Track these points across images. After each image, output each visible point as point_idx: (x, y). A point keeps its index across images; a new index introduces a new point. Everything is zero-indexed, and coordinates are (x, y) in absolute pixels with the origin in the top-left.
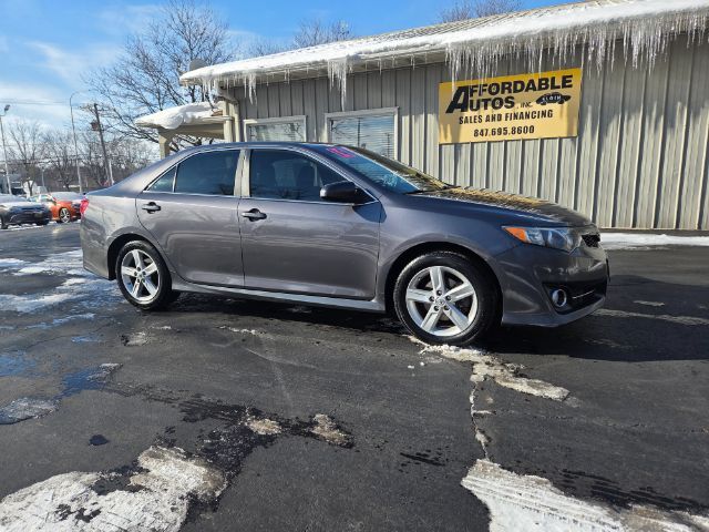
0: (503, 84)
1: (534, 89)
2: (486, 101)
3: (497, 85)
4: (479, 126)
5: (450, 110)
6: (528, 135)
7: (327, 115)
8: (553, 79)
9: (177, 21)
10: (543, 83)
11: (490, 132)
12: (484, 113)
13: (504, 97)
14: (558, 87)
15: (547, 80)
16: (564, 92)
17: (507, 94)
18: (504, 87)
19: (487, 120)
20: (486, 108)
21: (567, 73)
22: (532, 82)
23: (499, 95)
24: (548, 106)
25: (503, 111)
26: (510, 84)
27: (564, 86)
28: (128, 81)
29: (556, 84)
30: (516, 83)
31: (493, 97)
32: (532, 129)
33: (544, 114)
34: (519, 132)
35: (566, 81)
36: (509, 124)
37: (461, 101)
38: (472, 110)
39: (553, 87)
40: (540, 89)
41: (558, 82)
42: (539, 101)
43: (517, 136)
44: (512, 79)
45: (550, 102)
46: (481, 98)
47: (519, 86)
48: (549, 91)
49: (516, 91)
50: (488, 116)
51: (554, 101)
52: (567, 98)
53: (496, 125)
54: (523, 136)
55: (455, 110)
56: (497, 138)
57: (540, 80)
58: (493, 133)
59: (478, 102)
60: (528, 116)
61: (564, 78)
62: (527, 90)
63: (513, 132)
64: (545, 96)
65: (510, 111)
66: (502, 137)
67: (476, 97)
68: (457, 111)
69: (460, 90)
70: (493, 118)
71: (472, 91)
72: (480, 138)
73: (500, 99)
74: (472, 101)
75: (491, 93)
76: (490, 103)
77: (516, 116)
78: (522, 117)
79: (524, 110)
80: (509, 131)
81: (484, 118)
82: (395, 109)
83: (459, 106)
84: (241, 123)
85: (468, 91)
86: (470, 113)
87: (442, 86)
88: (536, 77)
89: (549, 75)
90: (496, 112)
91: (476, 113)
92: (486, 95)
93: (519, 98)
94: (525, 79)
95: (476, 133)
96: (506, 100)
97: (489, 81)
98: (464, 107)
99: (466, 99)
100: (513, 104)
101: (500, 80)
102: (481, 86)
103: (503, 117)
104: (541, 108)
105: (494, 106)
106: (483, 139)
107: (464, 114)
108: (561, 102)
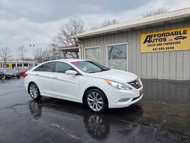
0: (162, 34)
1: (173, 35)
2: (157, 39)
3: (160, 34)
4: (154, 47)
5: (145, 43)
6: (172, 50)
7: (107, 45)
8: (180, 32)
9: (72, 22)
10: (176, 33)
11: (158, 49)
12: (155, 43)
13: (162, 38)
14: (182, 34)
15: (178, 32)
16: (184, 35)
17: (164, 37)
20: (157, 41)
21: (185, 29)
22: (172, 33)
23: (161, 37)
24: (178, 40)
25: (163, 42)
26: (165, 34)
27: (184, 34)
28: (60, 38)
29: (181, 33)
30: (167, 33)
31: (159, 38)
32: (173, 48)
33: (177, 43)
34: (169, 49)
35: (185, 32)
36: (165, 46)
37: (148, 40)
38: (152, 42)
39: (180, 34)
40: (175, 35)
41: (182, 32)
42: (175, 39)
43: (168, 50)
44: (165, 32)
45: (179, 39)
46: (155, 38)
47: (168, 34)
48: (179, 35)
49: (167, 36)
50: (157, 44)
51: (181, 39)
52: (186, 37)
53: (160, 47)
54: (170, 50)
55: (146, 43)
56: (161, 51)
57: (175, 32)
58: (159, 49)
59: (154, 40)
60: (171, 43)
61: (184, 31)
62: (171, 35)
64: (178, 37)
65: (165, 42)
66: (163, 50)
67: (153, 38)
69: (148, 36)
70: (159, 45)
72: (155, 51)
74: (152, 40)
76: (158, 40)
77: (167, 44)
78: (169, 44)
79: (170, 42)
80: (165, 48)
81: (156, 45)
82: (127, 43)
83: (147, 41)
84: (83, 48)
85: (150, 37)
86: (151, 43)
87: (142, 35)
88: (174, 31)
89: (178, 30)
90: (160, 43)
91: (154, 43)
92: (156, 37)
93: (168, 38)
94: (170, 32)
95: (153, 49)
96: (164, 39)
97: (157, 33)
98: (149, 42)
99: (150, 39)
100: (166, 40)
101: (161, 33)
102: (155, 35)
103: (163, 44)
104: (176, 41)
105: (159, 41)
106: (156, 51)
107: (149, 44)
108: (183, 39)
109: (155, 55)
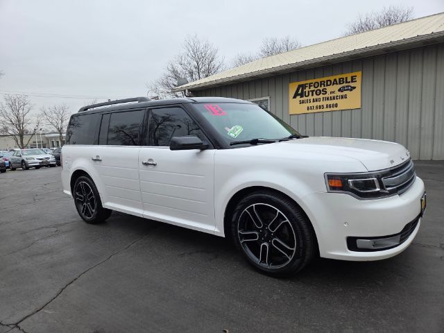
0: (321, 82)
1: (337, 84)
2: (312, 91)
3: (318, 83)
4: (309, 105)
5: (295, 97)
6: (335, 109)
8: (346, 78)
10: (341, 81)
11: (315, 107)
12: (311, 97)
13: (321, 89)
14: (349, 82)
15: (343, 79)
16: (352, 85)
17: (323, 87)
18: (322, 83)
19: (314, 101)
20: (312, 95)
21: (354, 75)
22: (335, 80)
23: (319, 88)
24: (345, 93)
25: (321, 96)
26: (324, 82)
30: (327, 81)
31: (316, 89)
32: (336, 105)
33: (342, 96)
34: (330, 107)
35: (353, 80)
36: (325, 103)
37: (300, 92)
38: (306, 96)
39: (347, 82)
40: (340, 83)
41: (349, 80)
42: (340, 90)
43: (329, 109)
44: (325, 79)
45: (345, 90)
46: (310, 90)
47: (329, 83)
48: (345, 84)
49: (327, 85)
50: (314, 99)
51: (347, 90)
52: (354, 88)
53: (318, 104)
54: (332, 109)
56: (319, 110)
57: (340, 79)
58: (317, 108)
59: (308, 92)
60: (334, 98)
61: (352, 77)
62: (333, 85)
63: (327, 107)
64: (343, 87)
65: (324, 96)
66: (321, 110)
67: (307, 89)
68: (298, 97)
69: (299, 86)
70: (317, 101)
71: (306, 87)
72: (310, 111)
73: (320, 90)
74: (305, 92)
75: (315, 87)
76: (314, 93)
77: (328, 99)
78: (331, 99)
79: (332, 95)
80: (325, 106)
81: (312, 100)
82: (268, 98)
83: (299, 95)
85: (303, 86)
86: (304, 98)
87: (291, 85)
88: (337, 77)
89: (344, 76)
90: (318, 97)
91: (308, 98)
92: (312, 88)
93: (329, 89)
94: (332, 78)
95: (308, 109)
96: (323, 90)
97: (313, 81)
98: (301, 95)
99: (302, 91)
100: (326, 92)
101: (319, 80)
102: (310, 84)
103: (322, 100)
104: (340, 94)
105: (316, 94)
106: (312, 111)
107: (302, 99)
108: (351, 90)
109: (310, 117)
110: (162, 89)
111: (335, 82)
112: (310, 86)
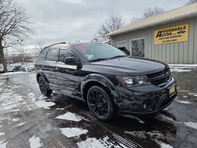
1: (177, 30)
2: (165, 34)
3: (168, 30)
4: (164, 40)
5: (157, 37)
6: (175, 42)
7: (131, 40)
9: (111, 18)
10: (179, 29)
11: (166, 41)
12: (164, 37)
13: (169, 33)
14: (182, 29)
15: (180, 28)
16: (184, 30)
19: (166, 38)
20: (165, 36)
21: (185, 25)
22: (176, 28)
23: (168, 32)
24: (180, 34)
25: (169, 36)
26: (171, 29)
27: (184, 29)
30: (172, 29)
31: (167, 33)
32: (176, 40)
33: (179, 36)
34: (173, 41)
36: (171, 39)
37: (159, 34)
38: (162, 36)
39: (181, 29)
40: (178, 30)
41: (183, 28)
42: (178, 33)
44: (171, 28)
47: (173, 30)
48: (180, 30)
49: (172, 31)
51: (181, 33)
52: (185, 32)
53: (168, 39)
54: (174, 42)
56: (168, 42)
57: (178, 28)
58: (167, 41)
59: (163, 34)
60: (175, 37)
61: (184, 27)
62: (175, 31)
66: (169, 42)
67: (163, 33)
68: (158, 37)
69: (159, 32)
70: (167, 38)
71: (162, 32)
72: (164, 43)
75: (166, 32)
76: (166, 34)
77: (172, 37)
79: (174, 35)
80: (171, 41)
81: (165, 38)
82: (145, 38)
84: (114, 43)
86: (161, 37)
87: (155, 31)
89: (180, 26)
90: (168, 36)
91: (163, 37)
92: (165, 33)
93: (173, 33)
94: (174, 28)
95: (163, 42)
96: (170, 33)
97: (166, 29)
98: (160, 36)
99: (160, 34)
100: (171, 34)
101: (168, 29)
104: (178, 35)
106: (165, 43)
107: (160, 38)
108: (183, 33)
109: (164, 46)
110: (98, 35)
111: (176, 29)
112: (164, 32)
